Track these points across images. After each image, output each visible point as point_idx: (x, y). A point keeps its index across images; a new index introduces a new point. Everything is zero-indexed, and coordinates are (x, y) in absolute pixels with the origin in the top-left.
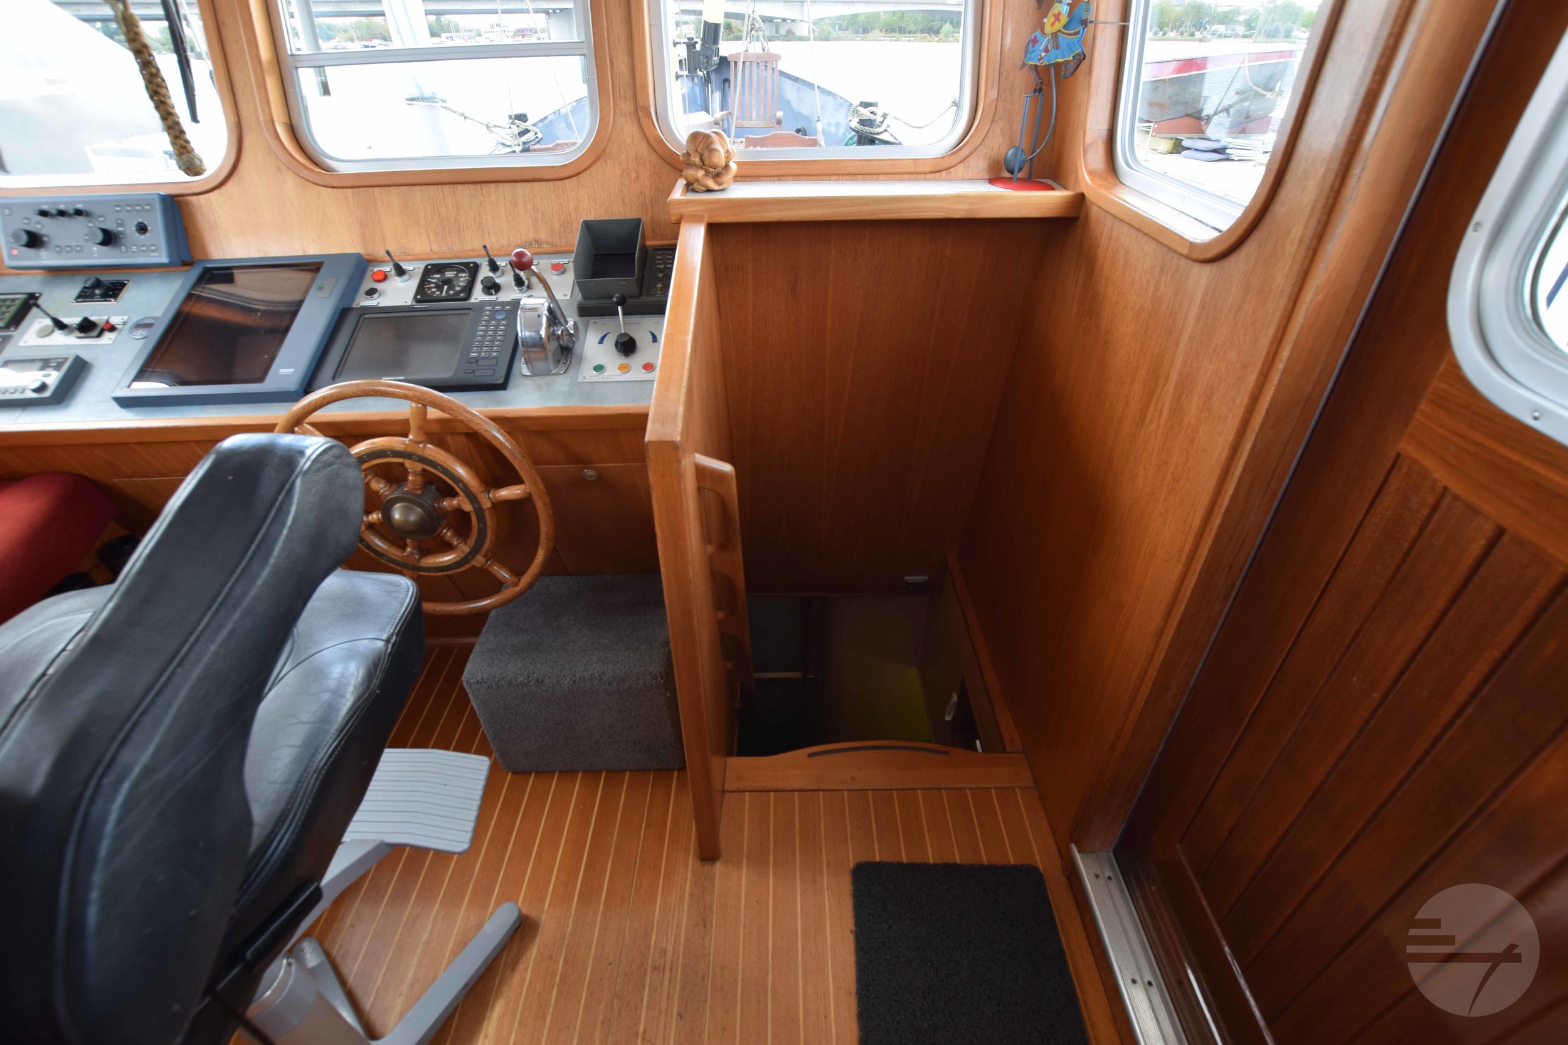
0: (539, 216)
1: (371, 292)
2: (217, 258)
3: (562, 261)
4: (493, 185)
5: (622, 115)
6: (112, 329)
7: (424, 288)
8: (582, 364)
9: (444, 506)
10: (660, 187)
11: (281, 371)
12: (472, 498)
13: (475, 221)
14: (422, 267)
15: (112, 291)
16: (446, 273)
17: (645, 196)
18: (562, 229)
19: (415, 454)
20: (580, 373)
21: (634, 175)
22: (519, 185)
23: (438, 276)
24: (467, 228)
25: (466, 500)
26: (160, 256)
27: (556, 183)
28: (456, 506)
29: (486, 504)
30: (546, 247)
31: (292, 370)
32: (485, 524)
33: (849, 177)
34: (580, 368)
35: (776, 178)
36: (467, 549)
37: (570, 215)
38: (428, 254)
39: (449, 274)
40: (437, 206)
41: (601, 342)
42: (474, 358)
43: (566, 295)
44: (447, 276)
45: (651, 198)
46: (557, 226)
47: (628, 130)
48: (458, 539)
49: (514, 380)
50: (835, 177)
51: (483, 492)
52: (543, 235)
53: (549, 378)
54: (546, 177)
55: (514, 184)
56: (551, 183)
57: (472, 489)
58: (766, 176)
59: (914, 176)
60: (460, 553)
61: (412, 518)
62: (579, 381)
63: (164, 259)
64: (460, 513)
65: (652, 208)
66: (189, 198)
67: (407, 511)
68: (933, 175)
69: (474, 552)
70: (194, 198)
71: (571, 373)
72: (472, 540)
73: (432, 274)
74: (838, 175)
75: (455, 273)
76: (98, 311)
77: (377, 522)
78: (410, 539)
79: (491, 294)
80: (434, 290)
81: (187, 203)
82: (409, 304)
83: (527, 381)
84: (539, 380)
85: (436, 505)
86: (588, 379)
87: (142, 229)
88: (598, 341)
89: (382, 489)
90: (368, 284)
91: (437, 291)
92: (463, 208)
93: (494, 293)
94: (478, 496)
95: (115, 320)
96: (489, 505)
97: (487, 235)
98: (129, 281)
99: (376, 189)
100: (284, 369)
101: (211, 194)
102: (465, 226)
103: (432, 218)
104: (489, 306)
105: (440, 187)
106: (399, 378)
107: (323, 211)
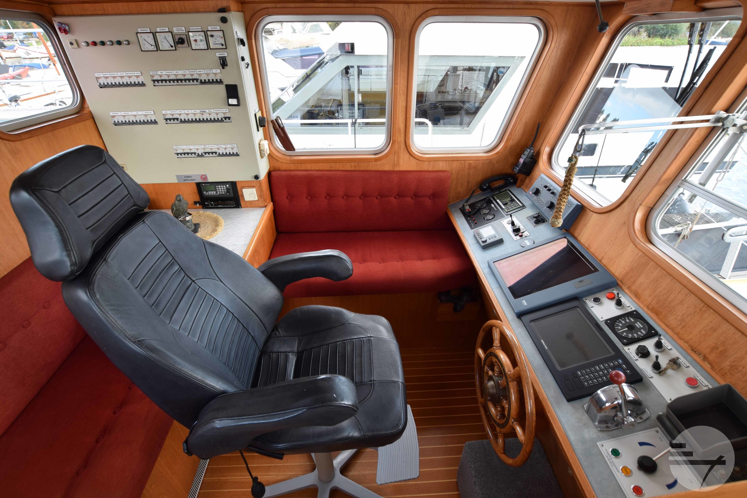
1: (599, 300)
3: (703, 381)
7: (619, 320)
8: (613, 439)
9: (503, 402)
12: (510, 413)
13: (682, 316)
14: (634, 309)
15: (539, 221)
16: (638, 323)
20: (605, 441)
23: (632, 320)
28: (505, 407)
29: (511, 422)
30: (706, 365)
31: (526, 304)
34: (609, 439)
38: (643, 306)
39: (638, 325)
40: (672, 292)
41: (641, 444)
42: (577, 374)
43: (670, 399)
44: (636, 324)
49: (577, 403)
51: (514, 419)
53: (590, 422)
61: (491, 391)
62: (598, 443)
66: (587, 210)
70: (589, 211)
71: (601, 435)
73: (631, 317)
75: (642, 327)
76: (527, 226)
79: (638, 355)
80: (620, 325)
82: (601, 320)
86: (602, 449)
88: (641, 441)
89: (496, 371)
91: (621, 327)
92: (683, 305)
93: (639, 356)
94: (511, 415)
95: (525, 233)
96: (511, 424)
97: (681, 327)
98: (547, 221)
99: (653, 262)
100: (524, 301)
101: (595, 214)
102: (675, 313)
103: (663, 295)
104: (622, 360)
105: (682, 286)
106: (546, 347)
107: (623, 251)
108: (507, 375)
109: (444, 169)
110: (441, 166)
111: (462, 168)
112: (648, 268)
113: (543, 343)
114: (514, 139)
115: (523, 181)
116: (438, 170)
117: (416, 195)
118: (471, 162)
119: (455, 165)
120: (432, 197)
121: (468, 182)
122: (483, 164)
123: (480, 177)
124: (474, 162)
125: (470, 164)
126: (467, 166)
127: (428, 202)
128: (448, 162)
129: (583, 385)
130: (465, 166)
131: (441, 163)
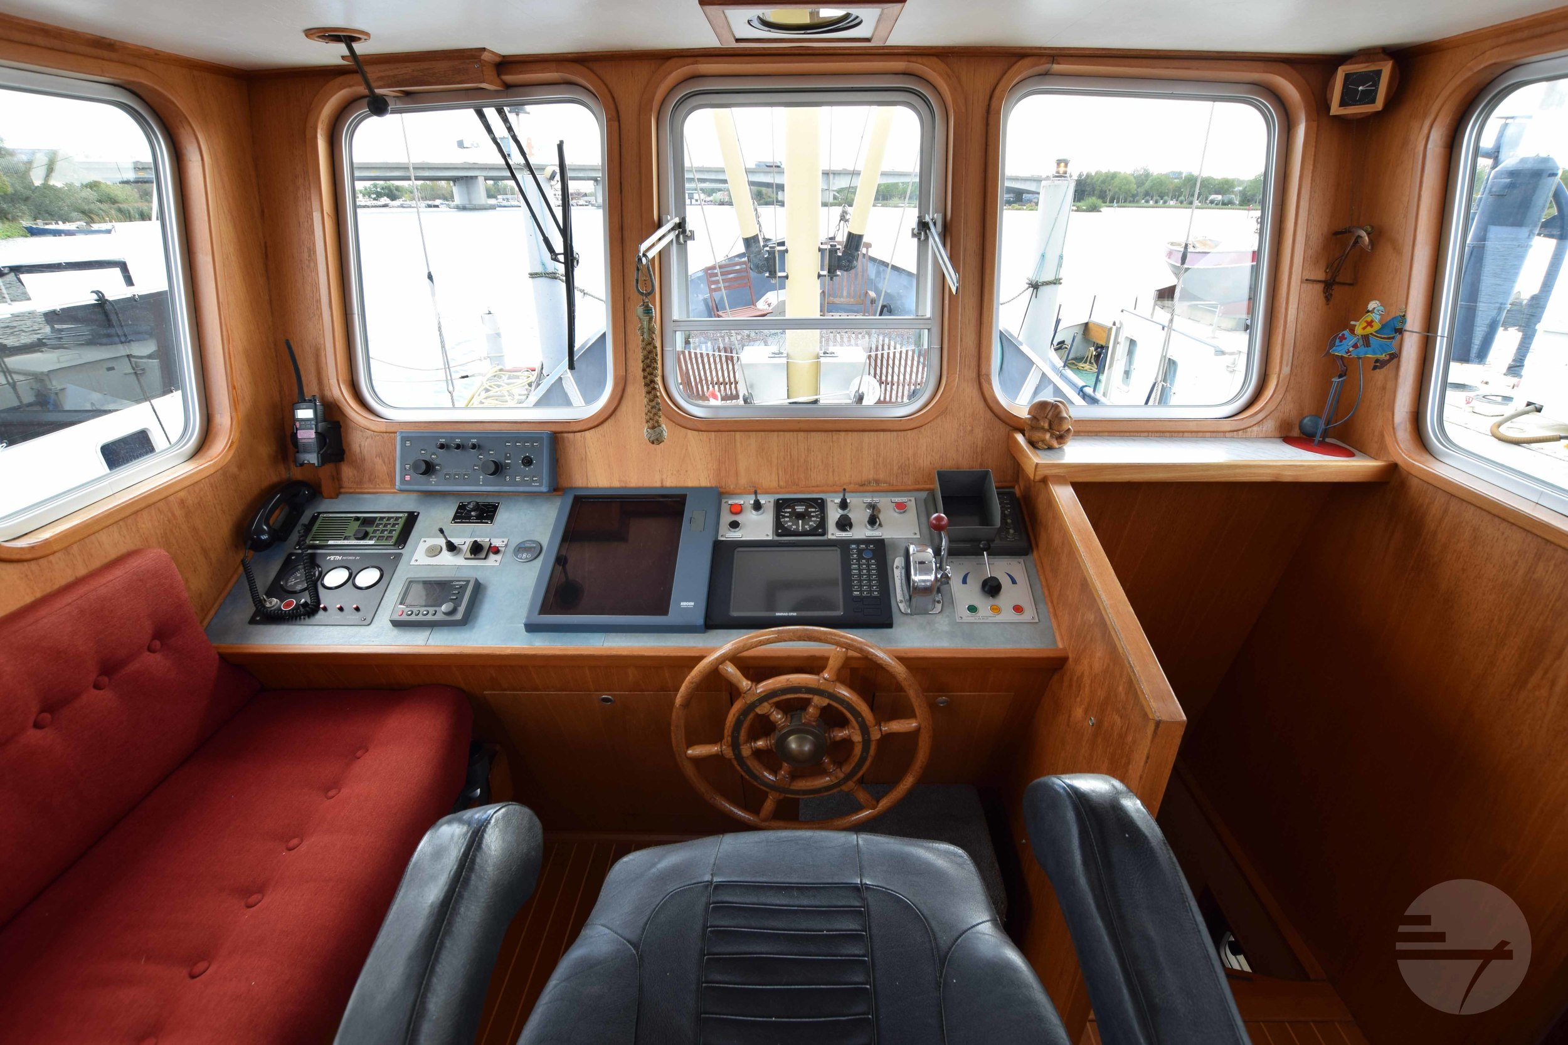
0: (881, 459)
1: (735, 525)
2: (580, 485)
3: (904, 499)
4: (843, 434)
5: (964, 380)
6: (496, 551)
7: (781, 522)
8: (956, 604)
9: (834, 736)
10: (991, 438)
11: (682, 604)
12: (864, 729)
13: (822, 462)
14: (775, 500)
15: (486, 512)
16: (797, 507)
17: (977, 446)
18: (900, 471)
19: (827, 692)
20: (955, 613)
21: (969, 428)
22: (866, 434)
23: (789, 510)
24: (814, 467)
25: (858, 732)
26: (541, 485)
27: (899, 433)
28: (846, 736)
29: (875, 735)
30: (884, 486)
31: (693, 604)
32: (868, 752)
33: (1158, 434)
34: (953, 608)
35: (1093, 434)
36: (842, 776)
37: (909, 460)
38: (776, 488)
39: (800, 509)
40: (790, 449)
41: (964, 581)
42: (857, 597)
43: (915, 534)
44: (798, 510)
45: (982, 448)
46: (895, 468)
47: (969, 392)
48: (834, 766)
49: (897, 618)
50: (1146, 434)
51: (876, 725)
52: (882, 476)
53: (929, 617)
54: (892, 429)
55: (861, 433)
56: (895, 433)
57: (867, 722)
58: (1085, 432)
59: (1214, 434)
60: (833, 778)
62: (958, 621)
63: (544, 489)
64: (848, 743)
65: (982, 455)
66: (566, 435)
67: (801, 742)
68: (1231, 434)
69: (848, 777)
70: (571, 435)
71: (946, 613)
72: (847, 768)
73: (784, 509)
74: (1148, 432)
75: (803, 507)
76: (482, 532)
77: (765, 749)
78: (787, 763)
79: (845, 530)
80: (789, 523)
81: (563, 438)
82: (770, 538)
83: (908, 619)
84: (919, 619)
85: (827, 735)
86: (965, 620)
87: (528, 462)
88: (961, 581)
89: (782, 721)
90: (726, 518)
91: (793, 525)
92: (813, 450)
93: (848, 530)
94: (870, 729)
95: (497, 542)
96: (878, 736)
97: (831, 474)
98: (499, 503)
99: (738, 433)
100: (684, 604)
101: (587, 432)
102: (812, 466)
103: (784, 459)
104: (854, 544)
105: (795, 433)
106: (791, 614)
107: (686, 450)
108: (822, 688)
109: (123, 549)
110: (111, 545)
111: (169, 521)
112: (738, 444)
113: (781, 614)
114: (244, 398)
115: (337, 478)
116: (105, 561)
117: (109, 668)
118: (182, 494)
119: (147, 523)
120: (157, 643)
121: (205, 552)
122: (212, 486)
123: (224, 527)
124: (189, 492)
125: (182, 502)
126: (178, 513)
127: (155, 663)
128: (121, 523)
129: (875, 597)
130: (173, 515)
131: (103, 537)
